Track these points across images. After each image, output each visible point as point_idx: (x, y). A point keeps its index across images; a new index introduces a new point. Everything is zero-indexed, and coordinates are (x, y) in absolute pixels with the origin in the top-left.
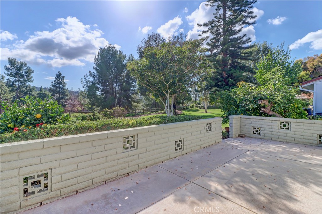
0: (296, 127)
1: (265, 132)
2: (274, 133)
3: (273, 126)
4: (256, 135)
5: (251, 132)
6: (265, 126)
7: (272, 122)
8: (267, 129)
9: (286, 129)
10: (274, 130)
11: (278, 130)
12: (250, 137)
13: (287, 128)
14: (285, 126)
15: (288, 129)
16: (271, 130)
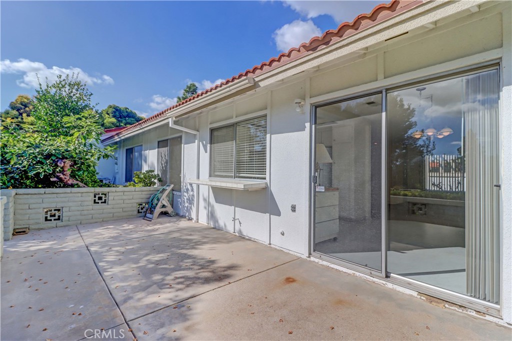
0: (116, 198)
1: (69, 214)
2: (85, 212)
3: (84, 201)
4: (53, 223)
5: (42, 219)
6: (70, 204)
7: (81, 196)
8: (73, 208)
9: (102, 203)
10: (85, 208)
11: (91, 207)
12: (39, 229)
13: (103, 201)
14: (100, 198)
15: (105, 202)
16: (81, 208)
